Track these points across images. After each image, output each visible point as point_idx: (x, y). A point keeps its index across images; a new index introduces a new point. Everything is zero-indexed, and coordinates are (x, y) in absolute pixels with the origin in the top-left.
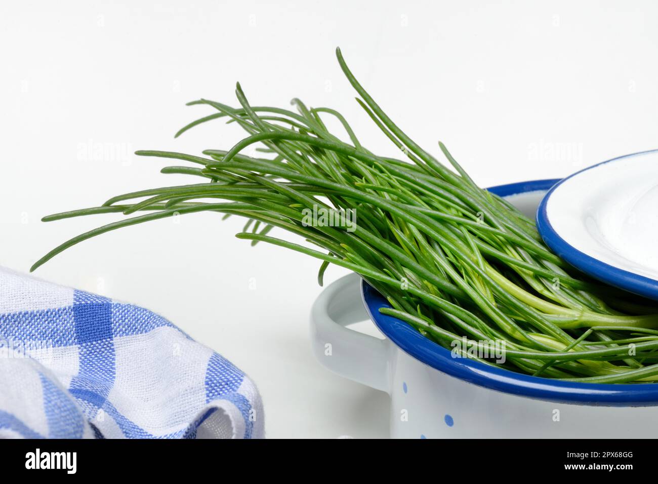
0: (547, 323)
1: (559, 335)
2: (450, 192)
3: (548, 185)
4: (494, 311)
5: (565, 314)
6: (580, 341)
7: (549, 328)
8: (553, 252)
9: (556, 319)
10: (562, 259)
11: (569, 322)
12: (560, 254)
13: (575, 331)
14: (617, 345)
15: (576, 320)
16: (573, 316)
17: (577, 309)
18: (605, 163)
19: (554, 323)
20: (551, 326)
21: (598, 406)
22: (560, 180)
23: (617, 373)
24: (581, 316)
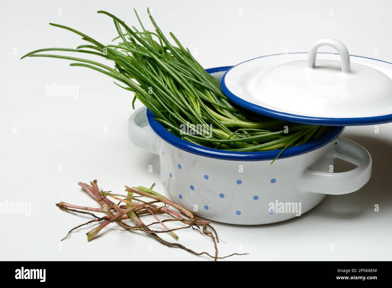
0: (221, 124)
1: (226, 130)
2: (188, 70)
3: (227, 69)
4: (201, 119)
5: (228, 121)
6: (236, 133)
7: (223, 127)
8: (225, 95)
9: (225, 123)
10: (228, 98)
11: (230, 124)
12: (227, 96)
13: (233, 129)
14: (250, 136)
15: (233, 124)
16: (232, 122)
17: (234, 119)
18: (252, 59)
19: (225, 125)
20: (223, 126)
21: (238, 161)
22: (232, 66)
23: (250, 147)
24: (235, 122)
